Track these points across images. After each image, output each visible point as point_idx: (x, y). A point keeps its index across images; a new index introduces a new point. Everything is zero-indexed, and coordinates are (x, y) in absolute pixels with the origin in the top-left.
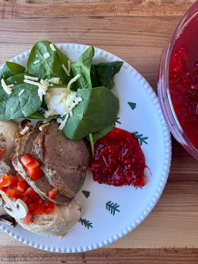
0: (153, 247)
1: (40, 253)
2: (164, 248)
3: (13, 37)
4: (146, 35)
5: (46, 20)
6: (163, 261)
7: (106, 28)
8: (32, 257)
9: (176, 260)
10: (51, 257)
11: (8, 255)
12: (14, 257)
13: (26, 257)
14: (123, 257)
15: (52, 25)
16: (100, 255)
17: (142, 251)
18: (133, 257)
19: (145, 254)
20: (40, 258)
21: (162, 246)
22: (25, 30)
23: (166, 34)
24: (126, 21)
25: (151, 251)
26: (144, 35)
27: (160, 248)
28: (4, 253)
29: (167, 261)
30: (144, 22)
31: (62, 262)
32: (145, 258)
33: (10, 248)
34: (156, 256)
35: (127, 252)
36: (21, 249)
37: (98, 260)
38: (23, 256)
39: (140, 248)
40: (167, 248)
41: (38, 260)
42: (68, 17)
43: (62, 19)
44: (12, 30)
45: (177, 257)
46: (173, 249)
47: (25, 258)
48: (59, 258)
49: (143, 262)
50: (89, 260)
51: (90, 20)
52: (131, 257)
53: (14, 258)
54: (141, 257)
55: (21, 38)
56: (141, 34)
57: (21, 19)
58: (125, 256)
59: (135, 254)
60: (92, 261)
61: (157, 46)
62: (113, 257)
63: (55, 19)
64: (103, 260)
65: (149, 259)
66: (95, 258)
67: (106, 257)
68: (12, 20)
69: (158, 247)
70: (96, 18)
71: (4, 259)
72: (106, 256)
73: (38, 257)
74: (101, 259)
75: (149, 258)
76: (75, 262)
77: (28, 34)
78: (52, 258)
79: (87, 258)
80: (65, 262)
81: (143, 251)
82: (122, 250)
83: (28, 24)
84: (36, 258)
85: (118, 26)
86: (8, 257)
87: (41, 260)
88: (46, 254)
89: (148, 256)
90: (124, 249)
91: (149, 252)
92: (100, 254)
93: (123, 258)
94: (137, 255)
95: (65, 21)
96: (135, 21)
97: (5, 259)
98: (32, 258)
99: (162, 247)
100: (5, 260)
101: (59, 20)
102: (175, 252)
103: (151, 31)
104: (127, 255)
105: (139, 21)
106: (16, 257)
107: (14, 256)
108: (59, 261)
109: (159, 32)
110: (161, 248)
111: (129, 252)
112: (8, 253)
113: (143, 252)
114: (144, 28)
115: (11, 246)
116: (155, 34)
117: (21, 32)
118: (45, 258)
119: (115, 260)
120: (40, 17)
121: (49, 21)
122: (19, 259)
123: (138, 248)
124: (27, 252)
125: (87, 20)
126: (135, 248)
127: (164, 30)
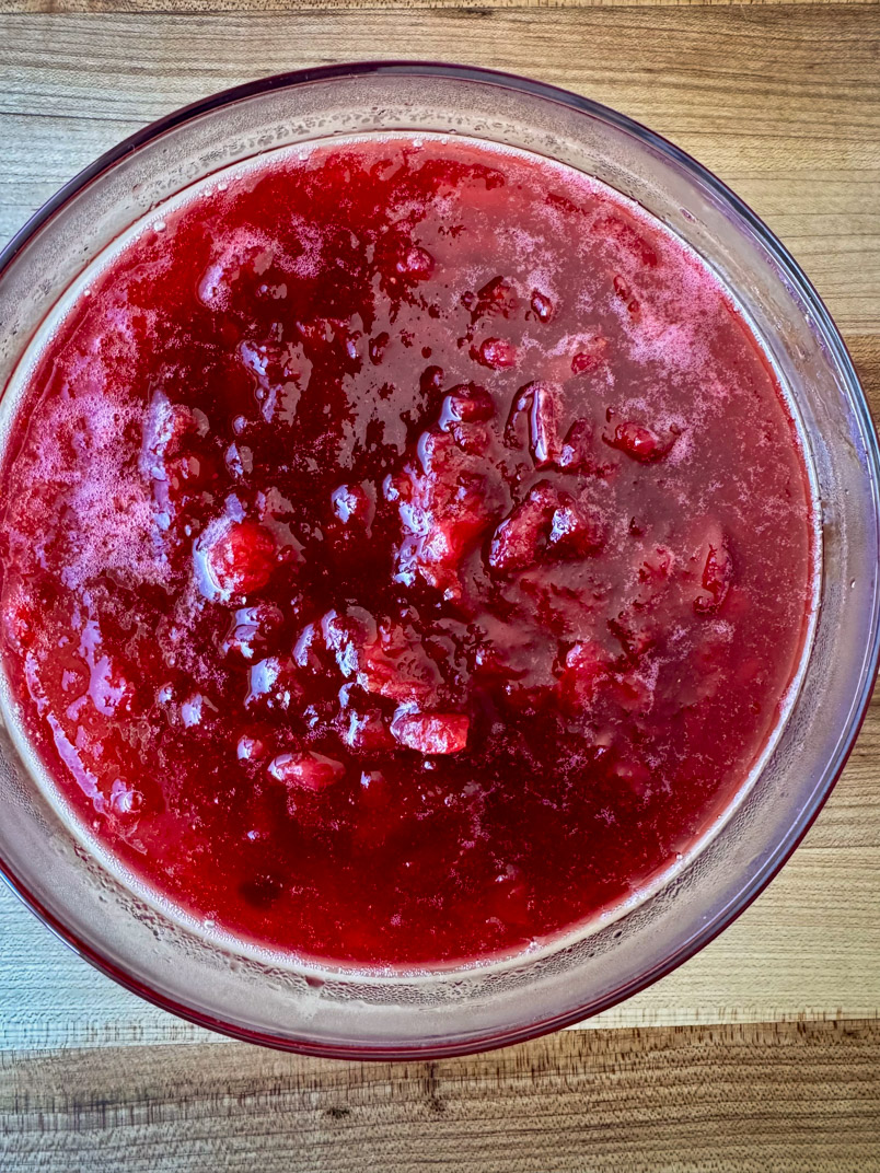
0: (744, 1017)
1: (223, 1076)
2: (795, 1018)
3: (98, 96)
4: (676, 86)
5: (244, 21)
6: (794, 1081)
7: (502, 57)
8: (186, 1101)
9: (853, 1078)
10: (276, 1091)
11: (70, 1098)
12: (101, 1105)
13: (158, 1101)
14: (614, 1071)
15: (267, 42)
16: (508, 1069)
17: (697, 1041)
18: (658, 1068)
19: (712, 1054)
20: (226, 1101)
21: (787, 1011)
22: (149, 65)
23: (760, 78)
24: (586, 28)
25: (738, 1037)
26: (665, 85)
27: (779, 1019)
28: (49, 1087)
29: (814, 1082)
30: (665, 30)
31: (328, 1113)
32: (710, 1072)
33: (81, 1063)
34: (762, 1060)
35: (627, 1046)
36: (136, 1061)
37: (499, 1092)
38: (144, 1098)
39: (687, 1024)
40: (809, 1018)
41: (213, 1113)
42: (340, 12)
43: (312, 19)
44: (90, 62)
45: (856, 1060)
46: (835, 1022)
47: (153, 1105)
48: (314, 1097)
49: (703, 1089)
50: (457, 1096)
51: (434, 25)
52: (650, 1072)
53: (98, 1111)
54: (695, 1068)
55: (132, 98)
56: (651, 84)
57: (130, 17)
58: (623, 1067)
59: (667, 1053)
60: (472, 1098)
61: (724, 130)
62: (565, 1075)
63: (284, 19)
64: (522, 1093)
65: (729, 1078)
66: (482, 1085)
67: (533, 1077)
68: (92, 19)
69: (767, 1017)
70: (461, 15)
71: (49, 1118)
72: (536, 1074)
73: (217, 1096)
74: (511, 1088)
75: (729, 1069)
76: (390, 1108)
77: (164, 80)
78: (281, 1098)
79: (446, 1086)
80: (346, 1112)
81: (700, 1039)
82: (608, 1040)
83: (162, 38)
84: (208, 1104)
85: (557, 47)
86: (71, 1109)
87: (230, 1109)
88: (254, 1081)
89: (727, 1061)
90: (614, 1034)
91: (728, 1041)
92: (507, 1064)
93: (612, 1076)
94: (673, 1061)
95: (327, 28)
96: (628, 27)
97: (56, 1118)
98: (188, 1106)
99: (787, 1017)
100: (56, 1124)
101: (301, 24)
102: (844, 1038)
103: (695, 67)
104: (628, 1062)
105: (642, 25)
106: (107, 1102)
107: (100, 1099)
108: (317, 1109)
109: (730, 71)
110: (784, 1022)
111: (636, 1047)
112: (68, 1088)
113: (703, 1044)
114: (664, 54)
115: (84, 1052)
116: (710, 82)
117: (134, 71)
118: (249, 1101)
119: (577, 1090)
120: (216, 11)
121: (257, 25)
122: (124, 1113)
123: (679, 1024)
124: (163, 1077)
125: (421, 24)
126: (665, 1024)
127: (752, 65)
